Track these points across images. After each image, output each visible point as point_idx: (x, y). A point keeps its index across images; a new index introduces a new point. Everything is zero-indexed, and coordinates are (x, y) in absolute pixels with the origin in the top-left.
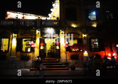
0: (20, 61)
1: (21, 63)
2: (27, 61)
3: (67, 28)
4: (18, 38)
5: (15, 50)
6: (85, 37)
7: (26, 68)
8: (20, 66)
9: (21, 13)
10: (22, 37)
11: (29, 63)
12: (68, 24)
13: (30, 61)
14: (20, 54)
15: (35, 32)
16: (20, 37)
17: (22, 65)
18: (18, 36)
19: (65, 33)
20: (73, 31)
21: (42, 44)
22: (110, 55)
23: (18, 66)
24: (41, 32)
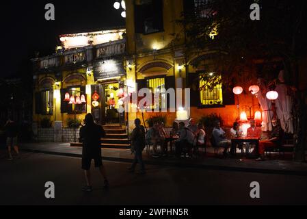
3: (141, 55)
4: (64, 88)
5: (60, 111)
6: (180, 71)
9: (83, 34)
10: (68, 85)
12: (144, 43)
14: (67, 116)
15: (85, 74)
16: (65, 86)
18: (62, 84)
19: (136, 67)
20: (154, 60)
21: (96, 97)
22: (243, 116)
24: (94, 72)
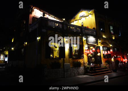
0: (74, 68)
1: (75, 70)
2: (79, 68)
5: (68, 57)
6: (111, 46)
7: (79, 75)
8: (74, 73)
11: (80, 69)
13: (81, 68)
14: (72, 60)
17: (76, 73)
23: (72, 73)
24: (86, 39)
